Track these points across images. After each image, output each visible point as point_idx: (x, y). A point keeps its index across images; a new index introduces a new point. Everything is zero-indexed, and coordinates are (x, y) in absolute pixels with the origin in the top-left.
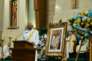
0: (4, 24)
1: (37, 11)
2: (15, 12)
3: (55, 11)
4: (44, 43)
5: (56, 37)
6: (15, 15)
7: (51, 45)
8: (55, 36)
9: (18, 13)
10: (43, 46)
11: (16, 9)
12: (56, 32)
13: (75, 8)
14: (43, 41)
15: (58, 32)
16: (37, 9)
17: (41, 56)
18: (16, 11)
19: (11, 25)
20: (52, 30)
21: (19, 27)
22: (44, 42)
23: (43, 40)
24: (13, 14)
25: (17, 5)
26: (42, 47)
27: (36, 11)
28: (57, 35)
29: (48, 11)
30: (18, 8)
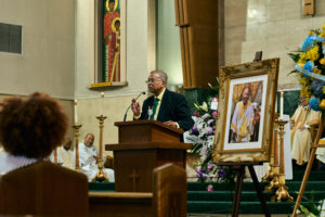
0: (78, 74)
1: (185, 29)
2: (114, 34)
3: (248, 28)
4: (211, 125)
5: (245, 104)
6: (115, 42)
7: (231, 131)
8: (242, 103)
9: (122, 38)
10: (209, 135)
11: (118, 23)
12: (246, 91)
13: (313, 15)
14: (206, 120)
15: (250, 91)
16: (186, 22)
17: (203, 166)
18: (118, 29)
19: (102, 76)
20: (233, 83)
21: (127, 85)
22: (209, 122)
23: (206, 115)
24: (107, 41)
25: (118, 10)
26: (204, 138)
27: (182, 27)
28: (247, 99)
29: (223, 28)
30: (122, 19)
